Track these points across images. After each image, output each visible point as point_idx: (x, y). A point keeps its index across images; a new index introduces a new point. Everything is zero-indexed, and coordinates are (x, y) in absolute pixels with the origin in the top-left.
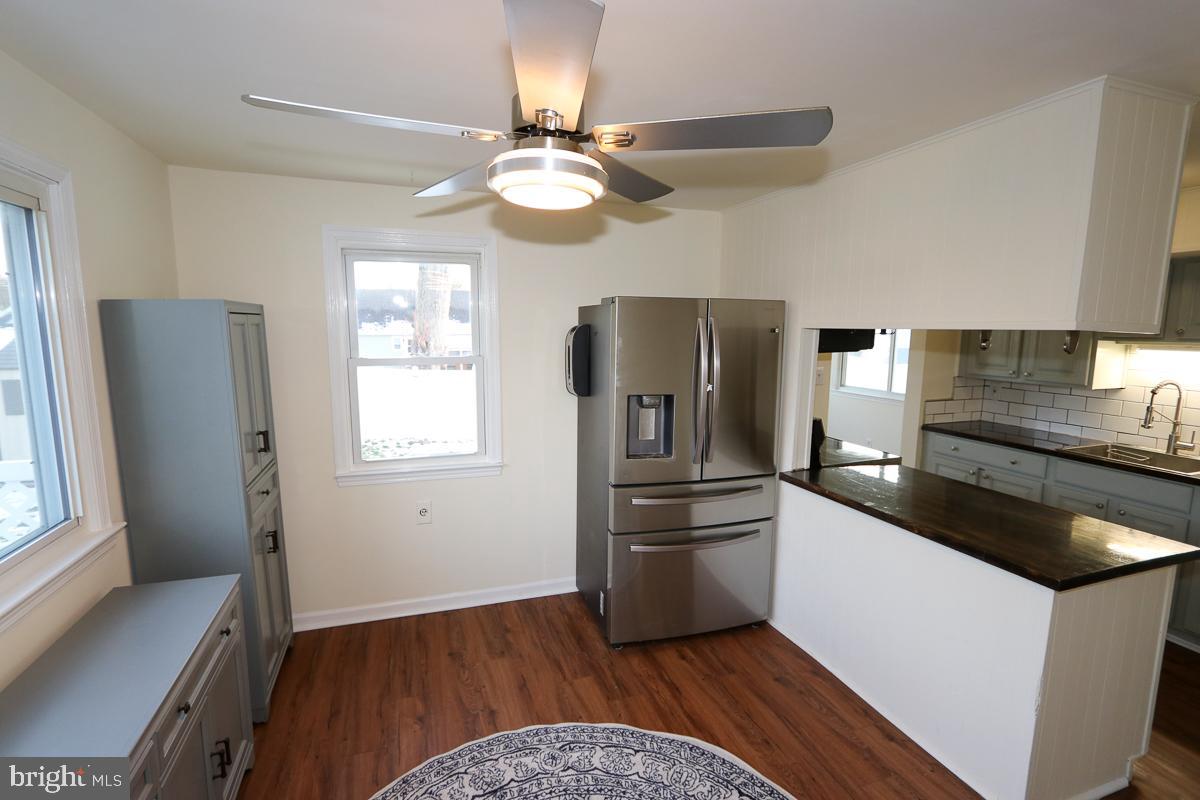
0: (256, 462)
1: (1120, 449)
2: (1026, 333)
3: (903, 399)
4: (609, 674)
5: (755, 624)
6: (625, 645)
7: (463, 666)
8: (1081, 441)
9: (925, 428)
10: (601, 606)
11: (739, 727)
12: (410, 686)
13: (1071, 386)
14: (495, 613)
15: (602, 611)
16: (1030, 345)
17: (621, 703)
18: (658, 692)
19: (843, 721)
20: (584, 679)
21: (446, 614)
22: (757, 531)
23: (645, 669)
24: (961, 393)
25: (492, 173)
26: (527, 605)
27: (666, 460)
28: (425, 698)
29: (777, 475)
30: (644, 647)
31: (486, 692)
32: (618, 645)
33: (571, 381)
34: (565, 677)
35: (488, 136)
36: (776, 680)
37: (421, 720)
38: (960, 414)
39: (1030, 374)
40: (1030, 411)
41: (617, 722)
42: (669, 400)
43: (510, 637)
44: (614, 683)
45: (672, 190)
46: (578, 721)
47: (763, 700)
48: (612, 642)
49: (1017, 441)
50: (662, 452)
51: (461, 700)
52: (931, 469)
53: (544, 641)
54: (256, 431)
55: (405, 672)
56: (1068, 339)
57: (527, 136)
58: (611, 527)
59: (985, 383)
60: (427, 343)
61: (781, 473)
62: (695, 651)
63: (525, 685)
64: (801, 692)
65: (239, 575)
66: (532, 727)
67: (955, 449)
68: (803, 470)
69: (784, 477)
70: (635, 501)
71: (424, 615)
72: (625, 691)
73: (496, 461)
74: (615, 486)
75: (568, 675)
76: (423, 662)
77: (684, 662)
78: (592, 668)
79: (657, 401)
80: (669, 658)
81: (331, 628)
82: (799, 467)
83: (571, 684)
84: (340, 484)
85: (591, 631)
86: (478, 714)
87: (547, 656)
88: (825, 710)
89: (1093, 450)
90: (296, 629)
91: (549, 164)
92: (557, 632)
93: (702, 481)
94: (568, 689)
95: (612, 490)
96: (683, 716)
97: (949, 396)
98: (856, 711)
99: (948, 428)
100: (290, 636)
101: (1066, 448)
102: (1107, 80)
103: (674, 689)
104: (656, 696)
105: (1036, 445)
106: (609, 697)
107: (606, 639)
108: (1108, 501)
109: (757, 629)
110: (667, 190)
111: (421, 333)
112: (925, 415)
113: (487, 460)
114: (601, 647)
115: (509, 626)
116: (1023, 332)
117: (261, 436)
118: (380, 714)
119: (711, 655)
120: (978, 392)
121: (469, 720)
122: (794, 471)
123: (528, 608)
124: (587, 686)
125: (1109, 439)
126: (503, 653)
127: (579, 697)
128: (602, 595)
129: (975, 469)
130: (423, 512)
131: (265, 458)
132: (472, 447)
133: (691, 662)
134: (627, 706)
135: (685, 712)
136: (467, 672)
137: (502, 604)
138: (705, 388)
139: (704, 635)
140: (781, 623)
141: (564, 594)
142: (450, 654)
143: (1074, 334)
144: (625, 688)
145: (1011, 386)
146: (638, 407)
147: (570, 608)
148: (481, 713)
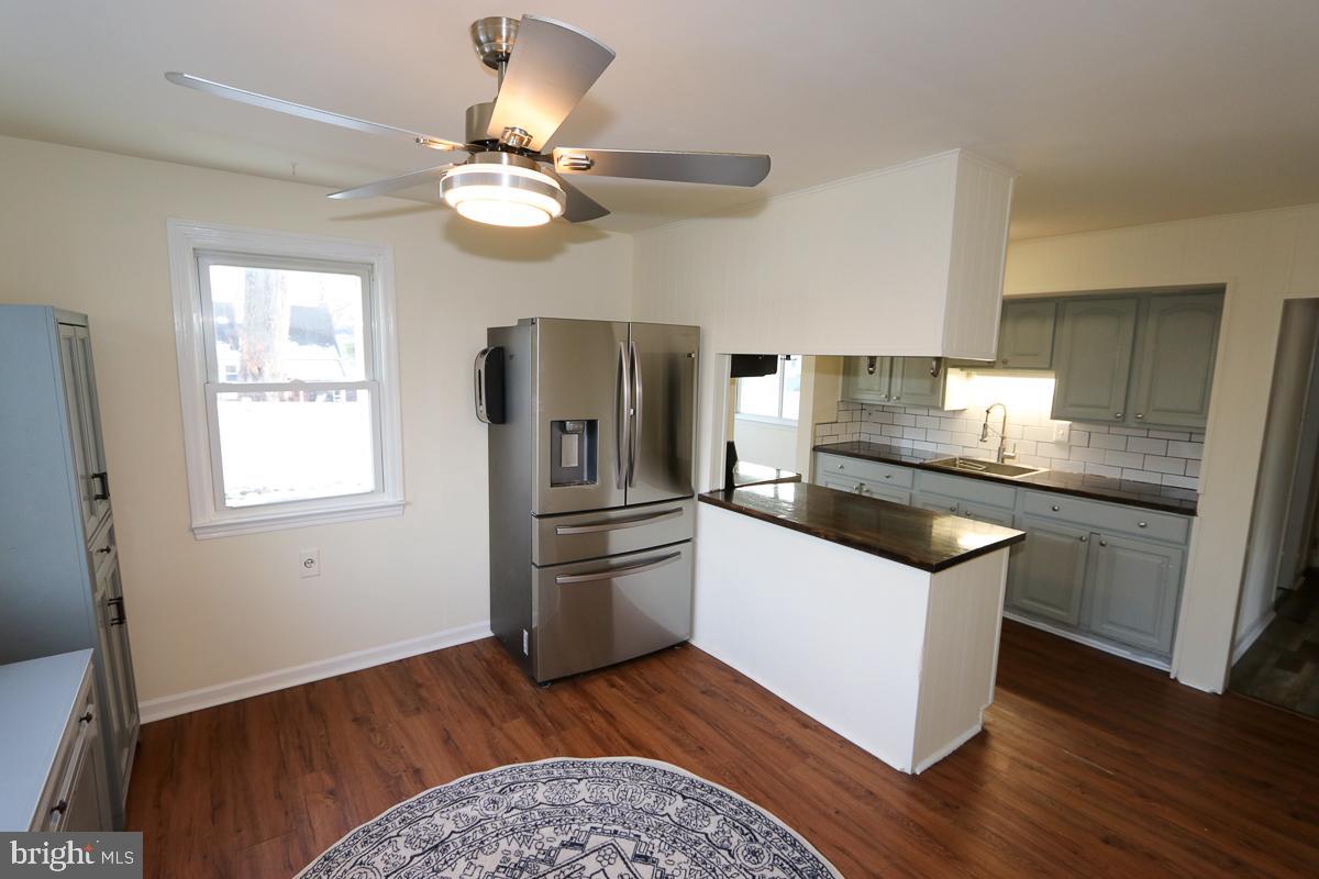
0: (92, 512)
1: (965, 460)
2: (895, 359)
3: (796, 425)
4: (538, 711)
5: (678, 645)
6: (554, 682)
7: (373, 730)
8: (937, 455)
9: (816, 449)
10: (525, 645)
11: (676, 740)
12: (311, 761)
13: (928, 408)
14: (402, 670)
15: (526, 651)
16: (898, 369)
17: (556, 737)
18: (593, 722)
19: (766, 719)
20: (515, 722)
21: (341, 679)
22: (679, 553)
23: (576, 702)
24: (844, 417)
25: (448, 184)
26: (437, 658)
27: (590, 487)
28: (333, 771)
29: (696, 497)
30: (573, 680)
31: (405, 752)
32: (545, 683)
33: (483, 408)
34: (493, 724)
35: (443, 145)
36: (703, 693)
37: (332, 793)
38: (845, 436)
39: (898, 398)
40: (897, 432)
41: (555, 756)
42: (592, 426)
43: (423, 692)
44: (546, 720)
45: (609, 213)
46: (514, 763)
47: (693, 712)
48: (539, 681)
49: (888, 457)
50: (585, 479)
51: (377, 764)
52: (820, 483)
53: (463, 690)
54: (91, 473)
55: (301, 748)
56: (934, 363)
57: (484, 150)
58: (536, 560)
59: (863, 407)
60: (259, 369)
61: (700, 495)
62: (624, 678)
63: (449, 737)
64: (727, 700)
65: (92, 650)
66: (466, 777)
67: (841, 467)
68: (719, 490)
69: (702, 498)
70: (560, 531)
71: (312, 684)
72: (559, 726)
73: (399, 498)
74: (539, 517)
75: (495, 720)
76: (322, 732)
77: (614, 690)
78: (523, 710)
79: (581, 427)
80: (599, 688)
81: (191, 713)
82: (715, 488)
83: (501, 729)
84: (198, 537)
85: (514, 675)
86: (400, 776)
87: (470, 705)
88: (748, 712)
89: (946, 462)
90: (144, 720)
91: (506, 180)
92: (477, 680)
93: (626, 507)
94: (498, 734)
95: (536, 521)
96: (619, 738)
97: (834, 420)
98: (775, 708)
99: (834, 448)
100: (137, 728)
101: (926, 462)
102: (961, 152)
103: (609, 716)
104: (591, 725)
105: (903, 460)
106: (543, 733)
107: (532, 679)
108: (958, 504)
109: (679, 650)
110: (602, 212)
111: (252, 358)
112: (815, 437)
113: (387, 499)
114: (527, 688)
115: (420, 681)
116: (892, 358)
117: (97, 480)
118: (279, 796)
119: (638, 679)
120: (857, 415)
121: (392, 782)
122: (711, 492)
123: (438, 660)
124: (519, 728)
125: (957, 453)
126: (418, 709)
127: (510, 739)
128: (526, 633)
129: (858, 485)
130: (309, 563)
131: (101, 507)
132: (368, 484)
133: (621, 689)
134: (562, 740)
135: (622, 736)
136: (378, 735)
137: (408, 659)
138: (627, 411)
139: (632, 661)
140: (702, 641)
141: (478, 641)
142: (355, 720)
143: (938, 359)
144: (559, 724)
145: (883, 409)
146: (560, 433)
147: (487, 654)
148: (404, 774)
